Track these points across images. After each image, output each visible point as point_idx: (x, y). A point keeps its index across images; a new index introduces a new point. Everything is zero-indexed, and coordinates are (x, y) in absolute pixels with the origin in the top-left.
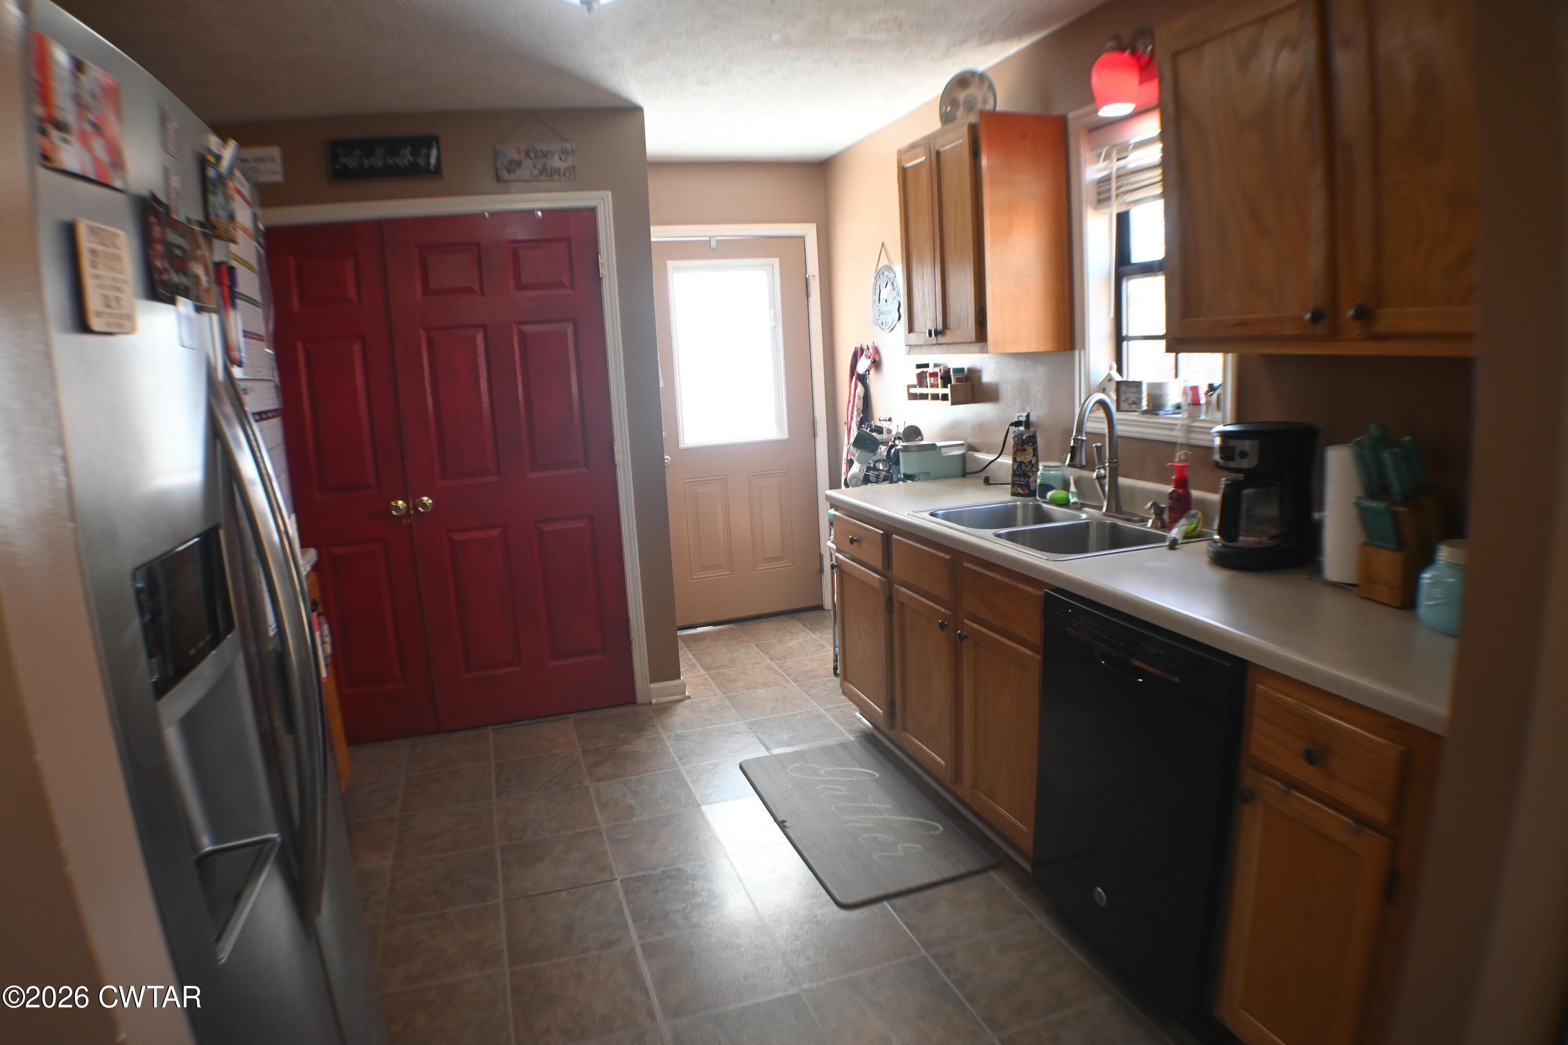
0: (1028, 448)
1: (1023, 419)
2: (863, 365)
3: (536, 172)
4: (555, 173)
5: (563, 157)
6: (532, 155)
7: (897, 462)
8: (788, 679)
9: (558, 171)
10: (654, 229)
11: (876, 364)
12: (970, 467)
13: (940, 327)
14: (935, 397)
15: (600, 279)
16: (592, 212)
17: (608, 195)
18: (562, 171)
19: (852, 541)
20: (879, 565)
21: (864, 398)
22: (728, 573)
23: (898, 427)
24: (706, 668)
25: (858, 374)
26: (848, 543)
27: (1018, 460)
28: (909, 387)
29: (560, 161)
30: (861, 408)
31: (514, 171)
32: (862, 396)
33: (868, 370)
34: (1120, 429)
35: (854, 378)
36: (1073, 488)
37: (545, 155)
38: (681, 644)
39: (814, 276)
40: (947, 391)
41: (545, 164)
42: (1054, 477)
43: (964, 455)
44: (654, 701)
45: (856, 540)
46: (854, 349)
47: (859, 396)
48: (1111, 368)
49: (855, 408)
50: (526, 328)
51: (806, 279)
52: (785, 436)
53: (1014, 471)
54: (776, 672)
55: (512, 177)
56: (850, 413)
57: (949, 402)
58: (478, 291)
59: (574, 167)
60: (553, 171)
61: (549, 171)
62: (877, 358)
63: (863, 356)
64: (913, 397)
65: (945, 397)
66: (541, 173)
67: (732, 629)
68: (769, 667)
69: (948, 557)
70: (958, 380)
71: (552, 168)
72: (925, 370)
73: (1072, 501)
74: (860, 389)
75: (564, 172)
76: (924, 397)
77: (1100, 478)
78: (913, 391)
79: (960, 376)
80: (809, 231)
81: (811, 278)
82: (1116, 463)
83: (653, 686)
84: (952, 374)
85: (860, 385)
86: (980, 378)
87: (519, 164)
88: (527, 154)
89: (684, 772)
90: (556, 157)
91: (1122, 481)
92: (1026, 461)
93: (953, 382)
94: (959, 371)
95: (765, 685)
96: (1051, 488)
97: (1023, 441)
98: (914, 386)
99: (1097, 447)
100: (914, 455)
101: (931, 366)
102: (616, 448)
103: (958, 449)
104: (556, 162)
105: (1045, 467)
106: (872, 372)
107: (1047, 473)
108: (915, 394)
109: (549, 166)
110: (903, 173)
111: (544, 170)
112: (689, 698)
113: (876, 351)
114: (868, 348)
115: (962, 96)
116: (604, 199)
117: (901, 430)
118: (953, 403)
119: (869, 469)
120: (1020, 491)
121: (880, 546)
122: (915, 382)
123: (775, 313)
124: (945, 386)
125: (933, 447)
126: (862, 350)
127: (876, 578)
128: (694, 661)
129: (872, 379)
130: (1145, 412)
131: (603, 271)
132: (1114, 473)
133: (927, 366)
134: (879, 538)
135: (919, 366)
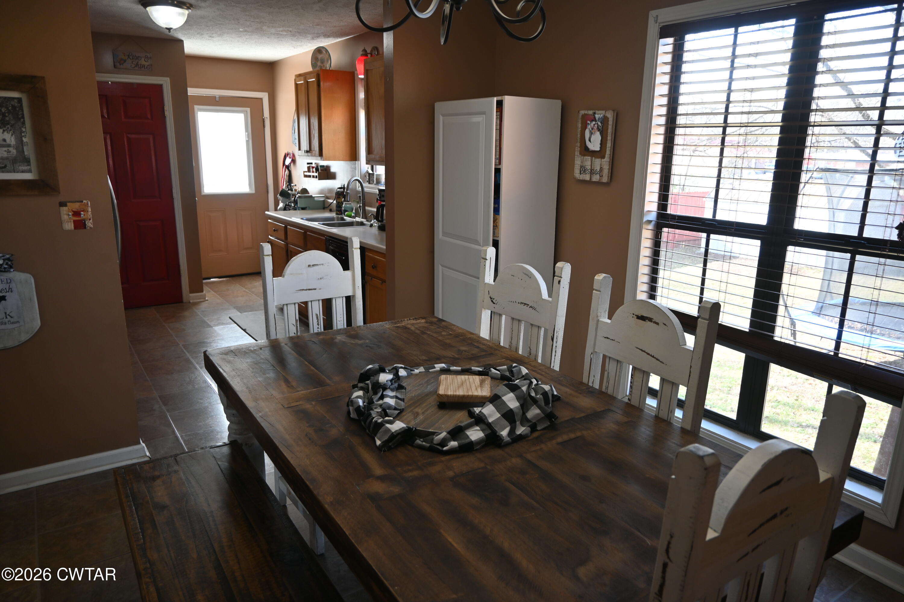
0: (341, 197)
1: (343, 186)
2: (288, 161)
3: (133, 66)
4: (142, 67)
5: (146, 60)
6: (131, 57)
7: (297, 203)
8: (253, 294)
9: (144, 66)
10: (189, 89)
11: (294, 161)
12: (326, 205)
13: (308, 149)
14: (313, 177)
15: (165, 117)
16: (160, 87)
17: (168, 80)
18: (146, 66)
19: (274, 230)
20: (283, 238)
21: (288, 176)
22: (226, 254)
23: (299, 188)
24: (215, 292)
25: (286, 165)
26: (273, 231)
27: (338, 201)
28: (304, 172)
29: (144, 61)
30: (288, 180)
31: (123, 64)
32: (288, 175)
33: (290, 164)
34: (366, 190)
35: (284, 167)
36: (354, 211)
37: (137, 58)
38: (204, 285)
39: (267, 118)
40: (317, 174)
41: (138, 62)
42: (348, 207)
43: (324, 201)
44: (191, 301)
45: (276, 230)
46: (284, 154)
47: (286, 175)
48: (368, 168)
49: (285, 180)
50: (130, 136)
51: (263, 119)
52: (253, 192)
53: (336, 205)
54: (248, 293)
55: (122, 66)
56: (282, 183)
57: (318, 179)
58: (106, 117)
59: (151, 65)
60: (142, 66)
61: (140, 66)
62: (294, 159)
63: (288, 157)
64: (306, 176)
65: (316, 177)
66: (136, 66)
67: (227, 280)
68: (244, 291)
69: (303, 231)
70: (321, 170)
71: (141, 65)
72: (311, 165)
73: (352, 215)
74: (287, 172)
75: (147, 67)
76: (310, 176)
77: (360, 207)
78: (306, 174)
79: (322, 168)
80: (265, 96)
81: (266, 119)
82: (365, 201)
83: (191, 295)
84: (319, 167)
85: (287, 170)
86: (330, 170)
87: (125, 61)
88: (129, 56)
89: (206, 320)
90: (143, 59)
91: (367, 208)
92: (340, 202)
93: (320, 171)
94: (321, 166)
95: (242, 296)
96: (347, 211)
97: (339, 194)
98: (306, 172)
99: (359, 196)
100: (303, 200)
101: (314, 164)
102: (173, 191)
103: (322, 198)
104: (143, 62)
105: (345, 203)
106: (292, 164)
107: (346, 206)
108: (307, 175)
109: (139, 63)
110: (297, 85)
111: (137, 65)
112: (207, 300)
113: (294, 155)
114: (290, 154)
115: (320, 56)
116: (166, 81)
117: (300, 190)
118: (319, 179)
119: (286, 205)
120: (338, 213)
121: (283, 231)
122: (307, 170)
123: (248, 134)
124: (316, 172)
125: (311, 196)
126: (288, 154)
127: (282, 243)
128: (210, 290)
129: (292, 167)
130: (375, 184)
131: (167, 113)
132: (364, 205)
133: (312, 163)
134: (283, 228)
135: (308, 164)
